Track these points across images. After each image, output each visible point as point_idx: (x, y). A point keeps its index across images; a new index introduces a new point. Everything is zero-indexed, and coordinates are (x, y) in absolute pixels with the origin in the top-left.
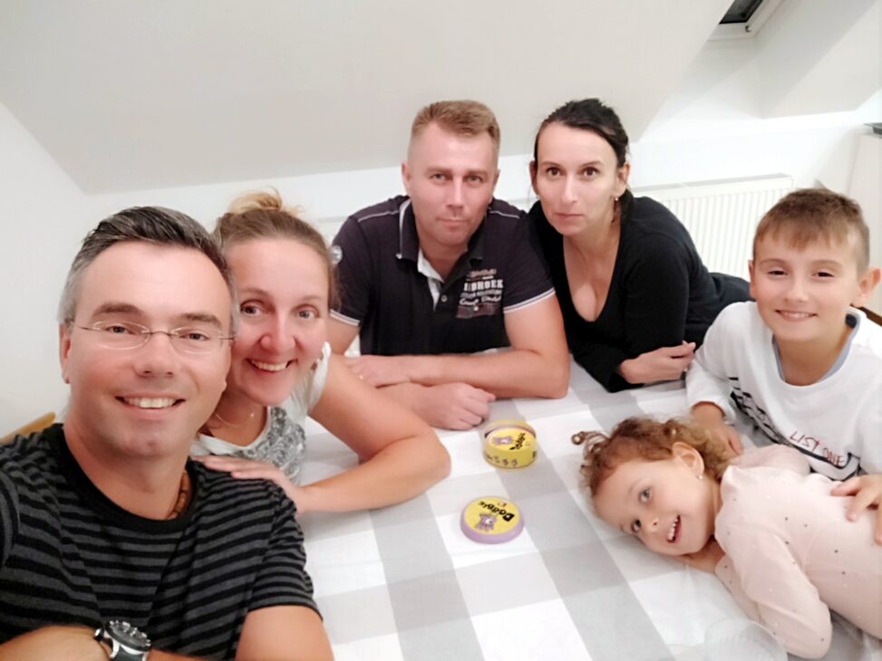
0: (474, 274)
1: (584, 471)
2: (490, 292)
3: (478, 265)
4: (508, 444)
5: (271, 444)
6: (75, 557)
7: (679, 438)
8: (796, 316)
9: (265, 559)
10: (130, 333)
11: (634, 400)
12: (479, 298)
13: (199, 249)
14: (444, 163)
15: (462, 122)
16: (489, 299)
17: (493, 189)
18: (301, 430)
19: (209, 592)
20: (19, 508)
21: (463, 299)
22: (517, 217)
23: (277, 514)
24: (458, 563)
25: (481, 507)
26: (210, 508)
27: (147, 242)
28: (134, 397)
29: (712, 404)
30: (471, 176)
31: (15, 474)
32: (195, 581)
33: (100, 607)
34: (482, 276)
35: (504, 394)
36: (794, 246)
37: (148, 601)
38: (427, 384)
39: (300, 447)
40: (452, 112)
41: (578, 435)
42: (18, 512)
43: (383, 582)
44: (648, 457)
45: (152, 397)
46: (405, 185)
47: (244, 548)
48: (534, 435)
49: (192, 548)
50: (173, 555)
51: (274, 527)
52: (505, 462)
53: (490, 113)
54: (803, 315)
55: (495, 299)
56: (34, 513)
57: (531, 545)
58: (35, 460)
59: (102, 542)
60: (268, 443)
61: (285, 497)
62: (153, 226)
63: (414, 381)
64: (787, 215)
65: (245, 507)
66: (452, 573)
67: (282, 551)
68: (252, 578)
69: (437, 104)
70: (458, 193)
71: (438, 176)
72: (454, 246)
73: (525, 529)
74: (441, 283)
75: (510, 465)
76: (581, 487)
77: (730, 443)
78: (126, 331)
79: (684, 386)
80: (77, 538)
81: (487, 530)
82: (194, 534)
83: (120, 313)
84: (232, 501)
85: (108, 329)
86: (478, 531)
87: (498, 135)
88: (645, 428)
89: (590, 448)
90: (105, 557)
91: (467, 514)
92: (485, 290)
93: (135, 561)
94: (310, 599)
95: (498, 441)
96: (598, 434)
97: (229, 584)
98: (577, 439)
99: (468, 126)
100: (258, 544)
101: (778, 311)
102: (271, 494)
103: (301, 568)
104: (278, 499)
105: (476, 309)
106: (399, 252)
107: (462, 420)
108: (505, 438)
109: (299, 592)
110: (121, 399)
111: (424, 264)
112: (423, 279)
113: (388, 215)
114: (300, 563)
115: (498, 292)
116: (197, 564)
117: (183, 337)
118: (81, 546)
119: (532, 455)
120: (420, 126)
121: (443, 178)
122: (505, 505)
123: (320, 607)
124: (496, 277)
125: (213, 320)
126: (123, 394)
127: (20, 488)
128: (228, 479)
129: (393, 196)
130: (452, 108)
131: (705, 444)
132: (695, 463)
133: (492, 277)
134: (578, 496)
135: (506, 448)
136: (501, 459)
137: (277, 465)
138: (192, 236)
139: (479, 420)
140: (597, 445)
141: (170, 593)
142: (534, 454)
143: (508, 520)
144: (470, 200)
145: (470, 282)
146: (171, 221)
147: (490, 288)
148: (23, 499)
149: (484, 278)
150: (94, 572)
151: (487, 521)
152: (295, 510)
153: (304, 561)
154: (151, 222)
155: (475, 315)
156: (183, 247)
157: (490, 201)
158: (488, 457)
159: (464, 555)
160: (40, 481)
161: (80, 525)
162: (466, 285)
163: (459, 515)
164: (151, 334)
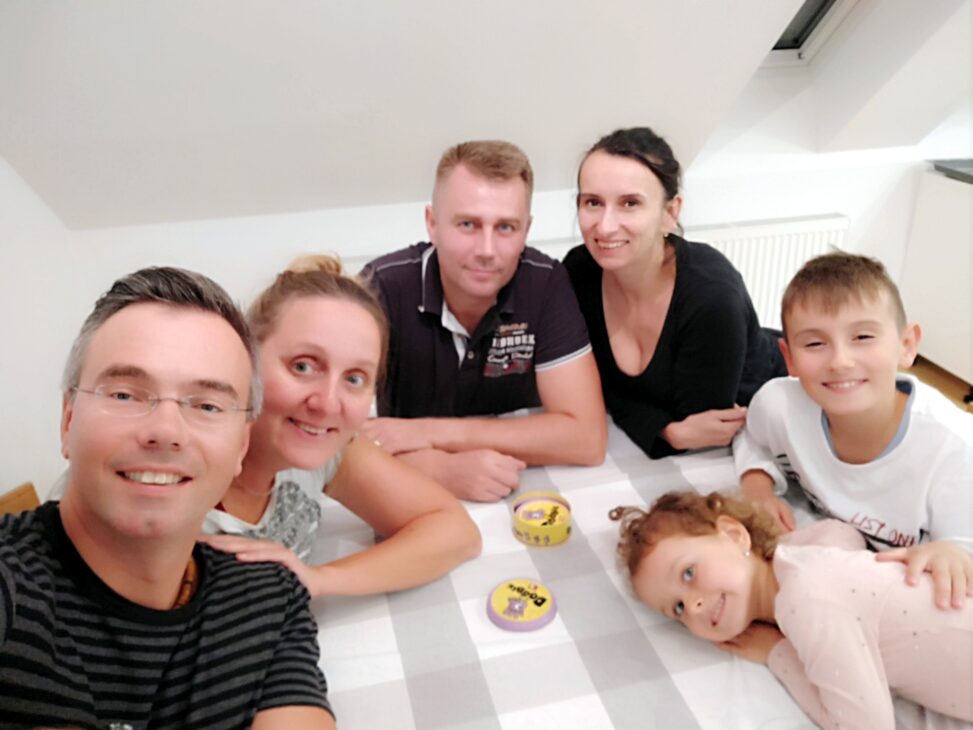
0: (503, 329)
1: (621, 551)
2: (521, 348)
3: (508, 319)
4: (540, 518)
5: (281, 520)
6: (71, 651)
7: (723, 512)
8: (847, 385)
9: (276, 652)
10: (137, 399)
11: (678, 469)
12: (509, 355)
13: (219, 313)
14: (473, 211)
15: (492, 166)
16: (520, 355)
17: (525, 236)
18: (318, 507)
19: (215, 690)
20: (16, 598)
21: (491, 356)
22: (550, 267)
23: (291, 602)
24: (485, 654)
25: (509, 591)
26: (216, 596)
27: (162, 302)
28: (135, 471)
29: (761, 471)
30: (502, 225)
31: (12, 560)
32: (200, 678)
33: (97, 708)
34: (512, 331)
35: (535, 461)
36: (826, 311)
37: (146, 701)
38: (451, 450)
39: (315, 525)
40: (482, 154)
41: (616, 510)
42: (14, 604)
43: (401, 676)
44: (691, 532)
45: (155, 471)
46: (429, 231)
47: (255, 641)
48: (568, 507)
49: (196, 642)
50: (176, 649)
51: (287, 617)
52: (537, 539)
53: (524, 156)
54: (853, 384)
55: (526, 356)
56: (31, 603)
57: (565, 632)
58: (30, 543)
59: (98, 635)
60: (278, 519)
61: (298, 583)
62: (170, 286)
63: (435, 447)
64: (811, 282)
65: (253, 595)
66: (477, 665)
67: (295, 644)
68: (261, 674)
69: (465, 144)
70: (489, 243)
71: (466, 224)
72: (482, 299)
73: (558, 615)
74: (467, 338)
75: (542, 542)
76: (619, 567)
77: (781, 518)
78: (131, 398)
79: (731, 453)
80: (73, 630)
81: (516, 617)
82: (198, 626)
83: (127, 377)
84: (240, 589)
85: (112, 395)
86: (507, 618)
87: (532, 179)
88: (687, 501)
89: (628, 524)
90: (102, 652)
91: (494, 599)
92: (515, 346)
93: (136, 656)
94: (324, 699)
95: (529, 515)
96: (636, 510)
97: (238, 682)
98: (614, 514)
99: (501, 170)
100: (269, 636)
101: (825, 384)
102: (283, 579)
103: (314, 663)
104: (290, 586)
105: (506, 366)
106: (421, 304)
107: (490, 491)
108: (537, 512)
109: (313, 690)
110: (122, 474)
111: (448, 318)
112: (447, 335)
113: (410, 264)
114: (314, 658)
115: (530, 349)
116: (202, 659)
117: (195, 407)
118: (78, 639)
119: (565, 531)
120: (446, 169)
121: (471, 226)
122: (536, 588)
123: (334, 708)
124: (527, 332)
125: (229, 389)
126: (124, 468)
127: (17, 575)
128: (233, 562)
129: (415, 243)
130: (481, 149)
131: (751, 518)
132: (741, 539)
133: (522, 332)
134: (615, 576)
135: (537, 523)
136: (532, 536)
137: (287, 546)
138: (212, 299)
139: (509, 491)
140: (634, 522)
141: (172, 692)
142: (569, 530)
143: (539, 604)
144: (501, 250)
145: (499, 338)
146: (190, 282)
147: (521, 344)
148: (21, 589)
149: (515, 333)
150: (92, 668)
151: (517, 607)
152: (309, 598)
153: (318, 655)
154: (169, 282)
155: (504, 373)
156: (200, 310)
157: (522, 250)
158: (517, 534)
159: (491, 645)
160: (38, 566)
161: (76, 615)
162: (495, 341)
163: (486, 598)
164: (159, 401)
